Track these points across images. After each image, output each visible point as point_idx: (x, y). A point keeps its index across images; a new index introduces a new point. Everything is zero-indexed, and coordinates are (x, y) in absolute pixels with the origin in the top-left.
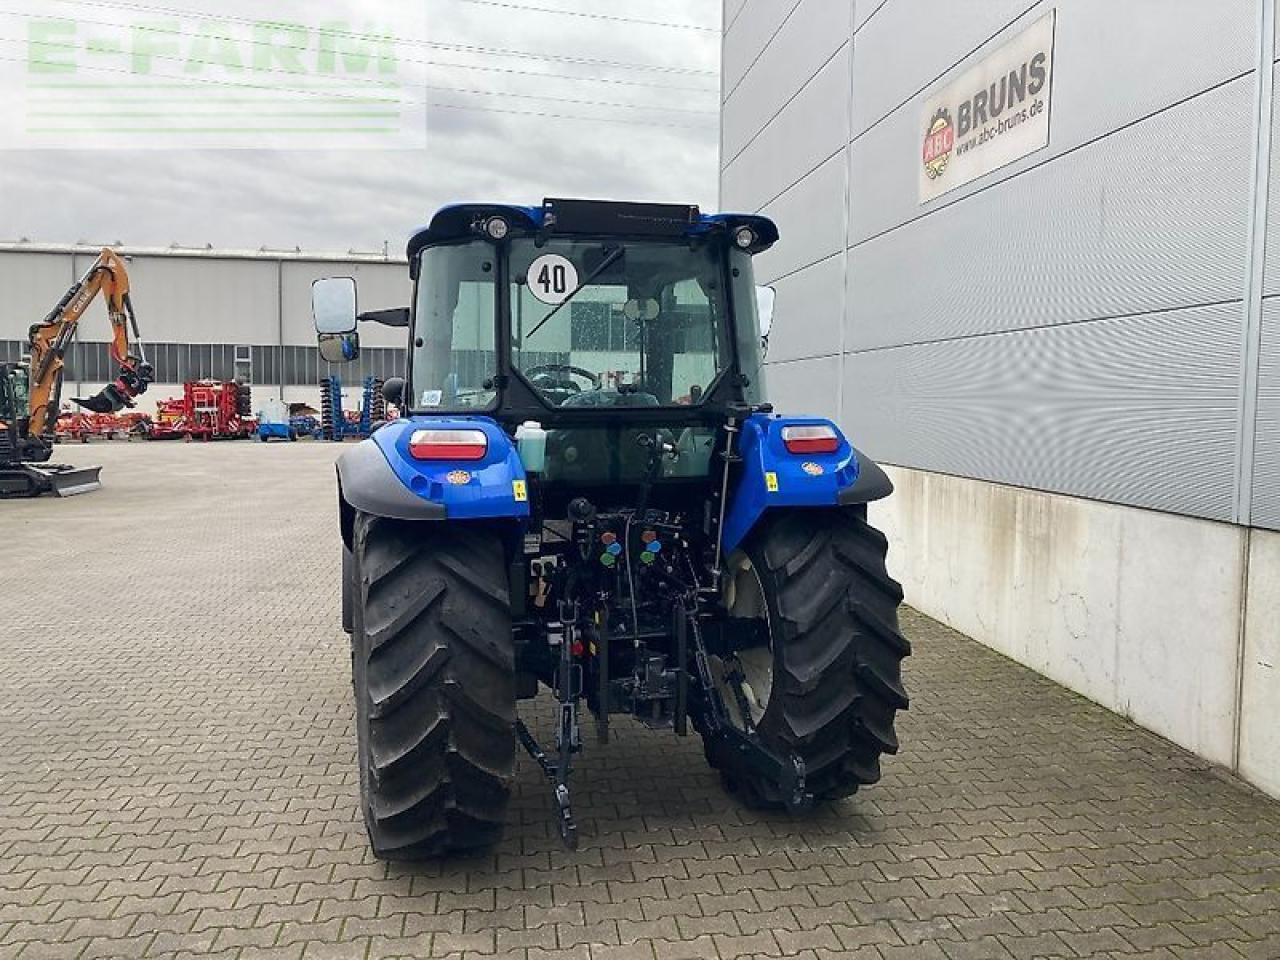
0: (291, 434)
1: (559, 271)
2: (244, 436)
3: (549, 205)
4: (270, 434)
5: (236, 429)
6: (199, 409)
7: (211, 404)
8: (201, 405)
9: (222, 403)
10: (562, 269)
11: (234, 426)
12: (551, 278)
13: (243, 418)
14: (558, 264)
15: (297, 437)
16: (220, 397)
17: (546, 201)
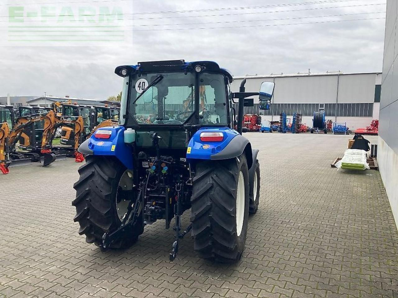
0: (271, 130)
1: (143, 83)
2: (258, 131)
3: (139, 64)
4: (264, 130)
5: (255, 129)
6: (245, 123)
7: (248, 121)
8: (246, 121)
9: (252, 121)
10: (144, 82)
11: (254, 128)
12: (141, 86)
13: (258, 125)
14: (144, 81)
15: (272, 131)
16: (251, 119)
17: (138, 63)
